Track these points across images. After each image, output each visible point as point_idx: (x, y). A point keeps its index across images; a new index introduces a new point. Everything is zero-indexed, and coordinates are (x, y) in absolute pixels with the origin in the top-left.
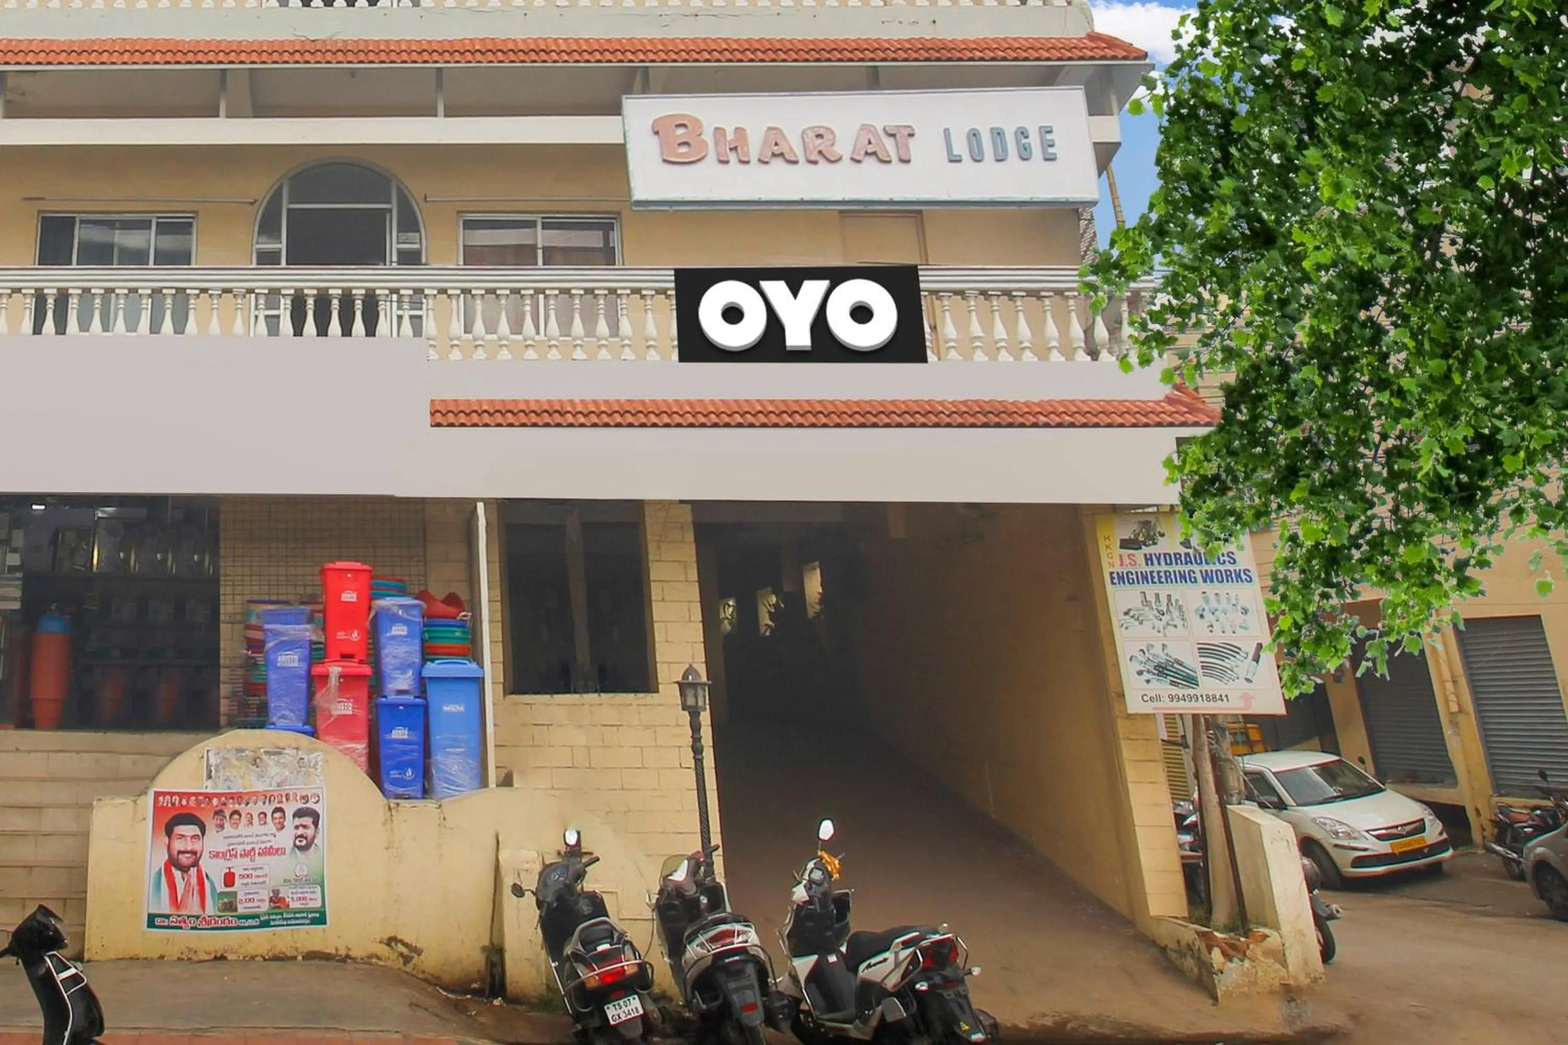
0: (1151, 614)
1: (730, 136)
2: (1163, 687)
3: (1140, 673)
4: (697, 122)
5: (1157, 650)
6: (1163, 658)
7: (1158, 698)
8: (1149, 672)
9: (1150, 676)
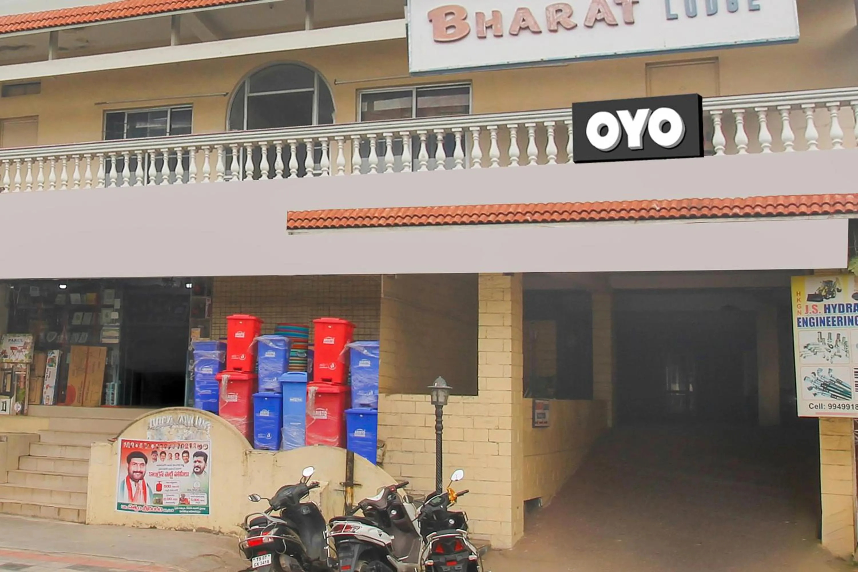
0: (823, 347)
1: (488, 16)
2: (826, 399)
3: (810, 389)
4: (462, 10)
5: (825, 373)
6: (828, 379)
7: (821, 406)
8: (816, 388)
9: (817, 391)
